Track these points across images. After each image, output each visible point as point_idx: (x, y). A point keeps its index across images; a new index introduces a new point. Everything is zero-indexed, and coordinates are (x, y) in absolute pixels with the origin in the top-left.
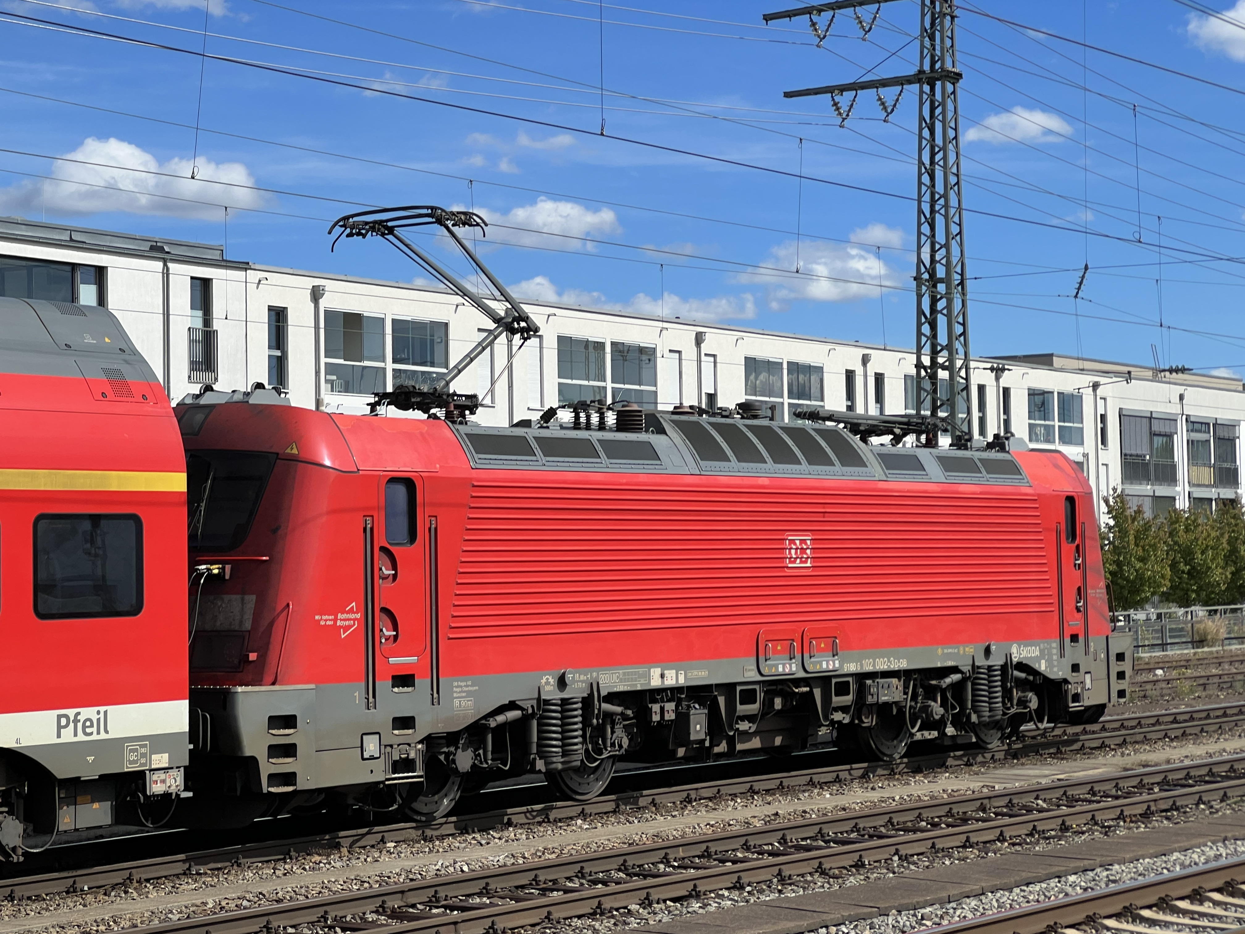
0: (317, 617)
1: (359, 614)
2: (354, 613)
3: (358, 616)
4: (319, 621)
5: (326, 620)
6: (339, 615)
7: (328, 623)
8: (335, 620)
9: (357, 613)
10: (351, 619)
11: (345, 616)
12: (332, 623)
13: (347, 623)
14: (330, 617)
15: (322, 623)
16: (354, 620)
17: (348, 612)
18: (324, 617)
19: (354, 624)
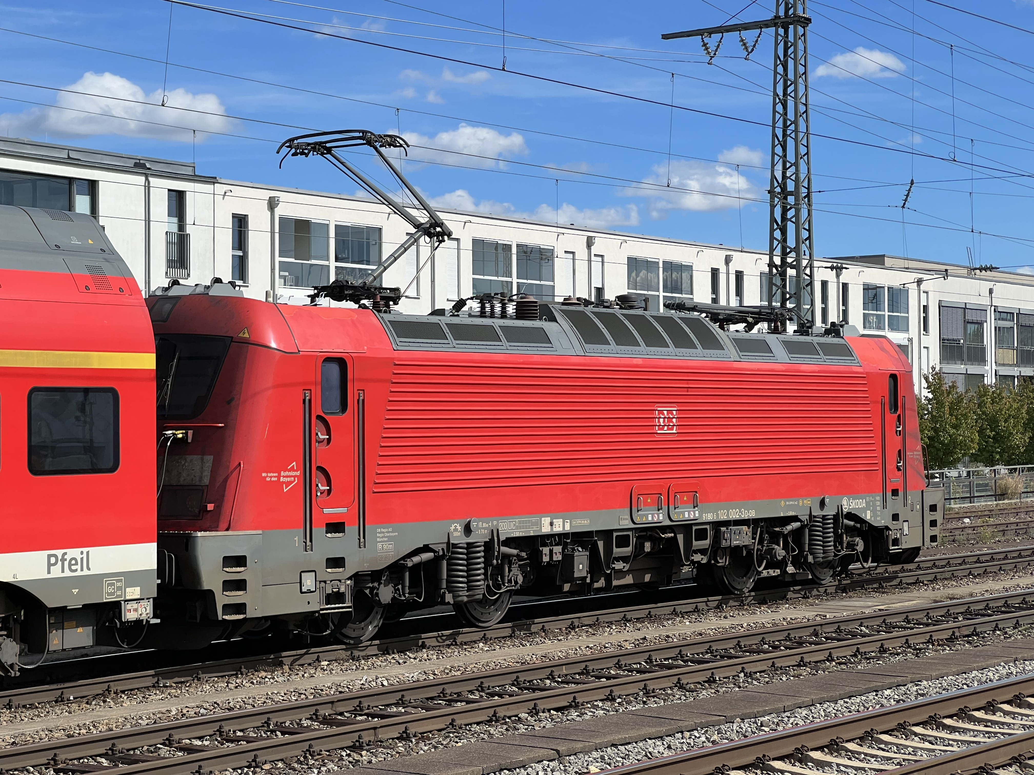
0: (264, 475)
1: (299, 472)
2: (294, 471)
3: (298, 473)
4: (265, 477)
5: (271, 477)
6: (282, 473)
7: (273, 479)
8: (279, 477)
9: (297, 471)
10: (292, 476)
11: (287, 473)
12: (276, 479)
13: (289, 479)
14: (275, 475)
15: (268, 479)
16: (294, 477)
17: (289, 470)
18: (269, 475)
19: (295, 480)
